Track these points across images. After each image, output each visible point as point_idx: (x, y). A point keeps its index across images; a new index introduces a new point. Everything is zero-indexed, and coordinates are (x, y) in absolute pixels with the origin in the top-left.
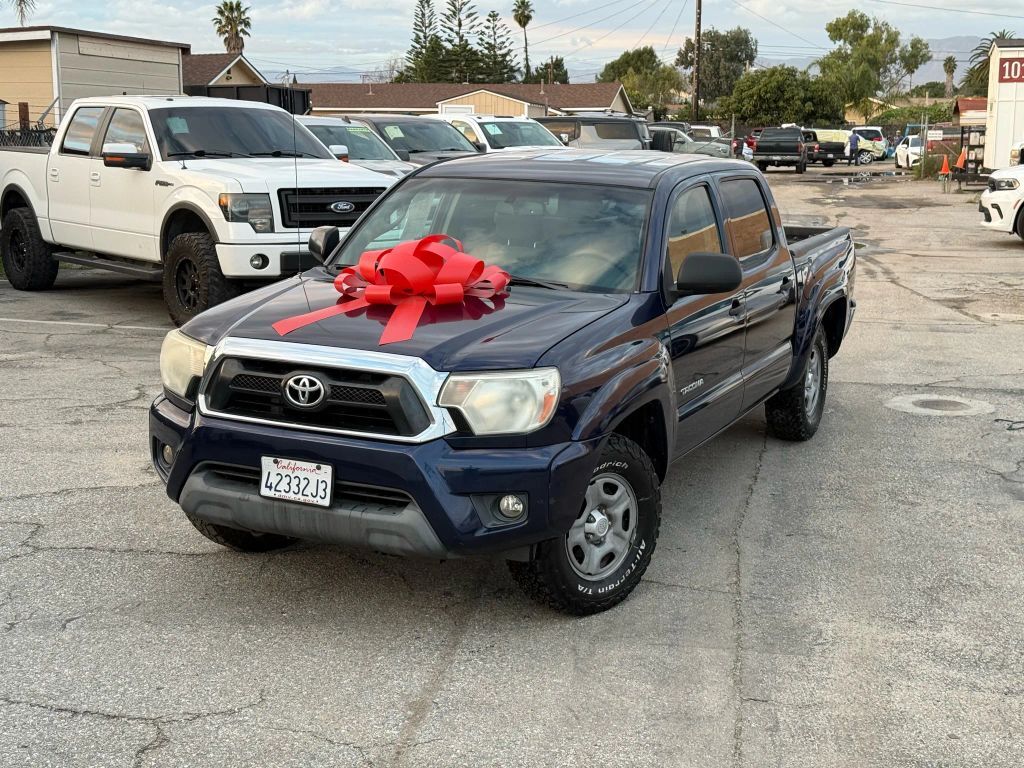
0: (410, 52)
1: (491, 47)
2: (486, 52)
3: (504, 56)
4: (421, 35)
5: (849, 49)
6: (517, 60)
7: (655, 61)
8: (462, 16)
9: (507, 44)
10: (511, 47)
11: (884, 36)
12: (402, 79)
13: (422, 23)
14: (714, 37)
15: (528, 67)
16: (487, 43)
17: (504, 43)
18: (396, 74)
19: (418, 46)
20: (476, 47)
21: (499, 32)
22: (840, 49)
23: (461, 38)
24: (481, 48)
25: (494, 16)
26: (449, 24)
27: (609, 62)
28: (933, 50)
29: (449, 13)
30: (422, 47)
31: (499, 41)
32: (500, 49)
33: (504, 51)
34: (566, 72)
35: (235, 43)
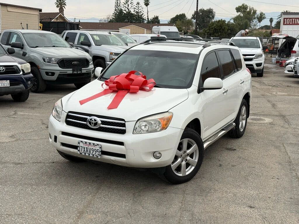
0: (113, 14)
1: (137, 12)
2: (136, 14)
3: (141, 15)
4: (117, 8)
5: (242, 15)
6: (145, 17)
7: (185, 17)
8: (129, 3)
9: (142, 12)
10: (143, 13)
11: (252, 11)
12: (111, 21)
13: (117, 5)
14: (202, 11)
15: (148, 19)
16: (136, 11)
17: (141, 11)
18: (109, 20)
19: (116, 12)
20: (133, 12)
21: (140, 8)
22: (239, 15)
23: (129, 10)
24: (134, 13)
25: (138, 3)
26: (125, 6)
27: (172, 18)
28: (266, 15)
29: (125, 2)
30: (117, 12)
31: (140, 11)
32: (140, 13)
33: (141, 14)
34: (159, 20)
35: (61, 10)
